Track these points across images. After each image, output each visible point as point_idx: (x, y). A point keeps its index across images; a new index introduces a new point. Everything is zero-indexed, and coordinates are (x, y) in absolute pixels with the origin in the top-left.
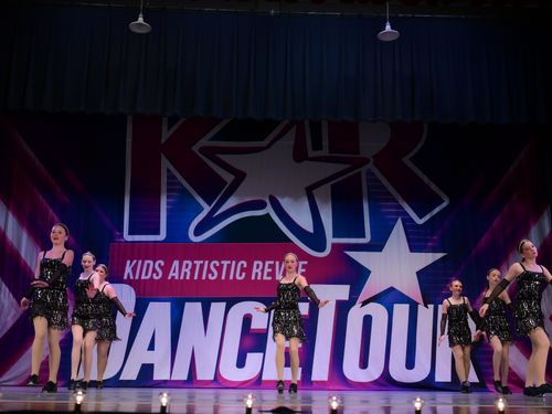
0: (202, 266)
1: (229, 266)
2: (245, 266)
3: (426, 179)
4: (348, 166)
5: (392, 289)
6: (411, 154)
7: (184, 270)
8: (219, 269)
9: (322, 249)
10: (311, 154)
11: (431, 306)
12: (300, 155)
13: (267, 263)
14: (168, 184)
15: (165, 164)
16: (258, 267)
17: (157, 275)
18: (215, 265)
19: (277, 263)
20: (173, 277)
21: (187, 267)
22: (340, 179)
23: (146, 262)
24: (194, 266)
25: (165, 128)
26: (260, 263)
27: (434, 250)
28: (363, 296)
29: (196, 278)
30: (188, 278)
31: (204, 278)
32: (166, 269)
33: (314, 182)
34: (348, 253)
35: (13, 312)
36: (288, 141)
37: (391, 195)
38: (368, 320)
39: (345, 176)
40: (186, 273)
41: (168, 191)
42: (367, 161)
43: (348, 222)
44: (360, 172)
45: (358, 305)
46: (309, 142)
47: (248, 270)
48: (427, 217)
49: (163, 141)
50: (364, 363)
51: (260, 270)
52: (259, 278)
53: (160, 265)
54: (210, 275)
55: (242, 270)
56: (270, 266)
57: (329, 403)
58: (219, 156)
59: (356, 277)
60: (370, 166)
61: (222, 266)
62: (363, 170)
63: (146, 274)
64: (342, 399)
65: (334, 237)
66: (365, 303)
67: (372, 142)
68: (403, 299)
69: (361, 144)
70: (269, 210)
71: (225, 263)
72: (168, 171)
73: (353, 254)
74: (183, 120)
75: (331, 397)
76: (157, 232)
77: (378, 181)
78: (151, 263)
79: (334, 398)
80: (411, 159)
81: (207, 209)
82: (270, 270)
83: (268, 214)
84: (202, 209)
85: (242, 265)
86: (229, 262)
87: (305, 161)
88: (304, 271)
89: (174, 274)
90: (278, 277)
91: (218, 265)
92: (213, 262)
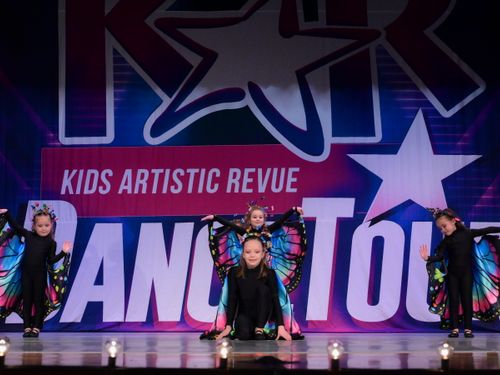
0: (162, 176)
1: (197, 176)
2: (218, 175)
3: (455, 58)
4: (352, 41)
5: (410, 203)
6: (438, 24)
7: (139, 181)
8: (185, 179)
9: (318, 152)
10: (303, 25)
12: (288, 28)
13: (247, 171)
14: (116, 69)
15: (111, 43)
16: (234, 177)
17: (104, 188)
18: (178, 174)
19: (260, 171)
20: (125, 191)
21: (143, 176)
22: (337, 61)
23: (90, 172)
24: (152, 176)
26: (238, 171)
27: (465, 151)
28: (374, 210)
29: (154, 191)
30: (144, 191)
31: (165, 191)
32: (115, 181)
33: (307, 63)
34: (352, 156)
36: (272, 11)
37: (407, 78)
38: (378, 244)
39: (348, 56)
40: (141, 186)
41: (116, 78)
42: (377, 34)
43: (352, 117)
44: (368, 50)
45: (366, 224)
46: (300, 11)
47: (222, 181)
48: (456, 108)
49: (107, 12)
50: (373, 298)
51: (238, 180)
52: (236, 190)
53: (107, 174)
54: (172, 188)
55: (215, 180)
56: (250, 175)
57: (328, 351)
58: (180, 30)
59: (363, 187)
60: (382, 41)
61: (188, 175)
62: (372, 46)
63: (90, 188)
64: (345, 345)
65: (334, 135)
66: (374, 221)
68: (424, 214)
69: (369, 12)
70: (248, 101)
71: (192, 172)
72: (115, 52)
73: (359, 158)
75: (330, 344)
76: (103, 133)
77: (394, 62)
78: (96, 172)
79: (336, 345)
80: (437, 32)
81: (167, 101)
82: (251, 180)
83: (247, 108)
84: (161, 102)
85: (214, 174)
86: (197, 170)
87: (295, 36)
88: (295, 180)
89: (125, 187)
90: (262, 189)
91: (182, 173)
92: (176, 171)
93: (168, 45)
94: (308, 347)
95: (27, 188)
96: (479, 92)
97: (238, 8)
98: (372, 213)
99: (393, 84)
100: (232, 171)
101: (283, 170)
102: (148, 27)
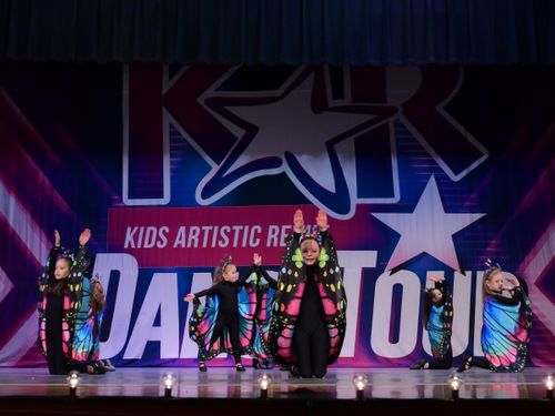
0: (211, 232)
1: (242, 232)
2: (259, 231)
3: (462, 130)
4: (371, 117)
5: (424, 255)
6: (446, 102)
7: (191, 237)
8: (231, 235)
9: (346, 211)
10: (332, 103)
11: (469, 273)
12: (319, 105)
13: (284, 227)
14: (171, 141)
15: (168, 119)
16: (274, 230)
17: (162, 243)
18: (225, 231)
20: (179, 245)
21: (194, 234)
22: (365, 131)
23: (149, 229)
24: (202, 232)
25: (165, 77)
26: (276, 228)
27: (472, 210)
28: (392, 263)
29: (205, 245)
30: (196, 245)
31: (213, 245)
32: (171, 236)
33: (332, 137)
34: (374, 214)
36: (305, 90)
37: (423, 149)
38: (398, 290)
39: (369, 129)
40: (193, 240)
41: (172, 148)
42: (394, 111)
43: (374, 181)
44: (387, 124)
45: (387, 273)
46: (329, 91)
47: (263, 236)
48: (464, 173)
49: (164, 92)
50: (394, 337)
51: (276, 236)
52: (275, 244)
53: (164, 231)
54: (220, 243)
55: (256, 236)
56: (287, 231)
57: (354, 383)
58: (228, 108)
59: (384, 241)
60: (400, 116)
62: (391, 121)
63: (150, 243)
64: (369, 377)
65: (359, 197)
66: (394, 271)
67: (401, 88)
68: (437, 265)
69: (388, 91)
70: (285, 168)
71: (237, 228)
72: (171, 126)
73: (381, 217)
74: (186, 68)
75: (355, 377)
76: (160, 195)
77: (409, 133)
78: (155, 229)
79: (360, 378)
80: (446, 108)
81: (215, 168)
83: (284, 173)
84: (210, 168)
85: (256, 230)
86: (241, 227)
87: (325, 113)
89: (180, 242)
91: (229, 230)
92: (224, 228)
93: (218, 122)
95: (95, 243)
96: (483, 159)
97: (276, 88)
98: (391, 264)
99: (409, 152)
100: (271, 228)
102: (200, 105)
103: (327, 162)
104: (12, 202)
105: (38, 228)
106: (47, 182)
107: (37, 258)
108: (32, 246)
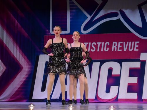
0: (88, 45)
1: (101, 45)
2: (109, 44)
8: (96, 46)
13: (119, 43)
14: (70, 6)
18: (94, 44)
19: (124, 43)
26: (116, 43)
31: (89, 50)
35: (2, 68)
41: (70, 9)
47: (110, 47)
51: (116, 46)
52: (116, 50)
54: (92, 49)
55: (107, 46)
56: (121, 44)
61: (97, 45)
70: (120, 17)
71: (99, 43)
76: (66, 30)
81: (89, 17)
82: (121, 46)
83: (119, 19)
84: (87, 18)
85: (107, 44)
86: (101, 43)
88: (138, 46)
90: (125, 50)
91: (95, 44)
92: (93, 43)
94: (143, 109)
95: (39, 50)
100: (114, 43)
101: (133, 43)
103: (138, 13)
104: (5, 33)
105: (16, 44)
106: (19, 24)
107: (16, 56)
108: (13, 52)
